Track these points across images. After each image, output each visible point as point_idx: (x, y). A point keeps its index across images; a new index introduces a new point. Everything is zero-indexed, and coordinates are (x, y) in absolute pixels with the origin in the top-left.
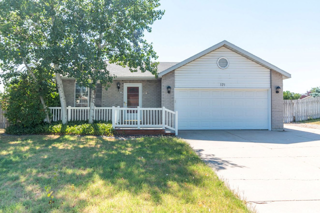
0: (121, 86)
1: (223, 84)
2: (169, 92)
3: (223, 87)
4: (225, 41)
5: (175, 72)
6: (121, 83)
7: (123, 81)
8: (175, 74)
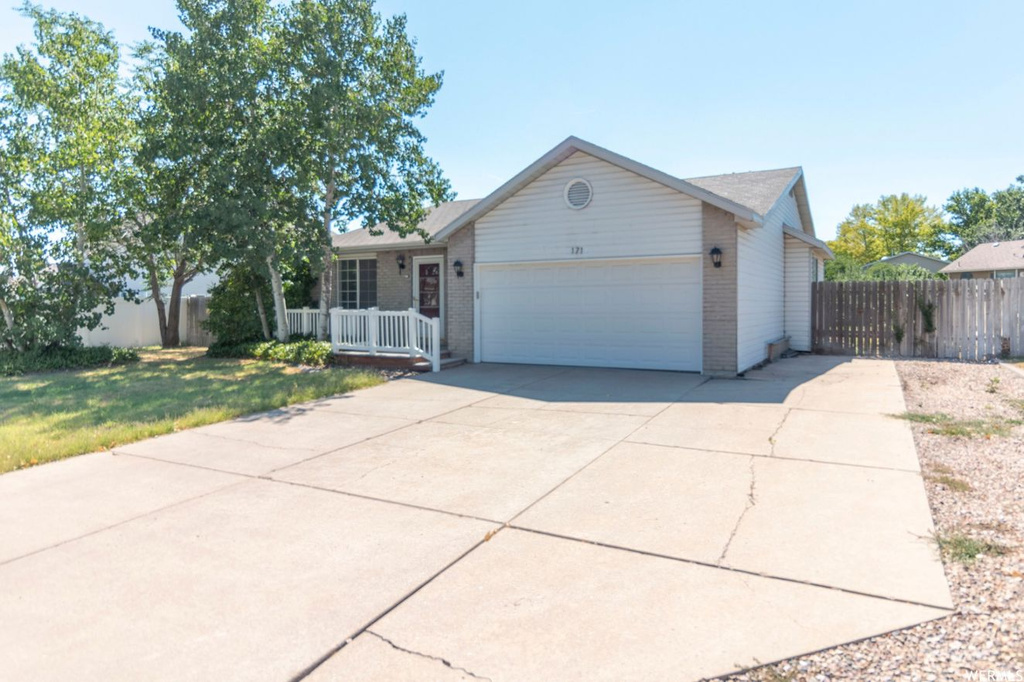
0: (406, 263)
1: (579, 250)
2: (460, 274)
3: (579, 255)
4: (572, 138)
5: (476, 226)
6: (407, 256)
7: (410, 251)
8: (477, 232)
